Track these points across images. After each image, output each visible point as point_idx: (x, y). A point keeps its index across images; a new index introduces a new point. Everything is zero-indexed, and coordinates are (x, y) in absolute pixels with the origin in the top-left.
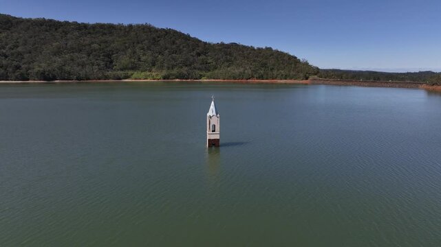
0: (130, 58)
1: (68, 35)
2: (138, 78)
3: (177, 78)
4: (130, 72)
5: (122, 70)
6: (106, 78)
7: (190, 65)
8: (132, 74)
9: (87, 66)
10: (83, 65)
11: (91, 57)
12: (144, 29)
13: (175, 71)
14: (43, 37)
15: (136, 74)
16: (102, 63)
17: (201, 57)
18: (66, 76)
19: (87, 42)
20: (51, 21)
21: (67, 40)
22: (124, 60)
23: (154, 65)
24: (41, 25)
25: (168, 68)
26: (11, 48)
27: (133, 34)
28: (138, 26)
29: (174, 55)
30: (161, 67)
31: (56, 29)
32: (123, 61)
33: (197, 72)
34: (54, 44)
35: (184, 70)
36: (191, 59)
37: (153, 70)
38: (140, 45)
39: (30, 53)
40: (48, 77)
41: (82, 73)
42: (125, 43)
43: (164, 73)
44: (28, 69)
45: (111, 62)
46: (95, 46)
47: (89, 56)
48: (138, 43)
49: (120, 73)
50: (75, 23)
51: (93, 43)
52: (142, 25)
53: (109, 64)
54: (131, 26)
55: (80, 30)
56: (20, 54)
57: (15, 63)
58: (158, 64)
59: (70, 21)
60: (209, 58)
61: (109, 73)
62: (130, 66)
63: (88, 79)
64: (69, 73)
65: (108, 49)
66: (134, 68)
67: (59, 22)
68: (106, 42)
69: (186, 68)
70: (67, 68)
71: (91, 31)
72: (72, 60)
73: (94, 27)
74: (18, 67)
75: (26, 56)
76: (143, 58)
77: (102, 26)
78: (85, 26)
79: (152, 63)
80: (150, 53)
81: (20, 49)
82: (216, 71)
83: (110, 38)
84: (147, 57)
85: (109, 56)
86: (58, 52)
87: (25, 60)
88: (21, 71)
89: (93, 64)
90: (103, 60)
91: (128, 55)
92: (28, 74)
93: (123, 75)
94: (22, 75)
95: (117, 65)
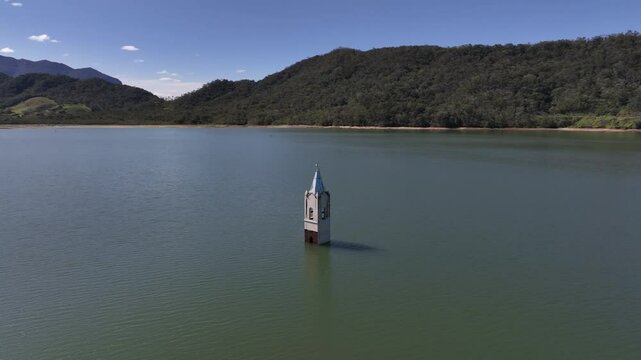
0: (582, 93)
1: (495, 65)
2: (590, 126)
4: (574, 117)
5: (563, 112)
6: (533, 124)
8: (579, 120)
9: (508, 108)
10: (502, 106)
11: (519, 93)
12: (622, 42)
14: (463, 69)
15: (585, 119)
16: (532, 102)
18: (474, 120)
19: (518, 72)
20: (478, 47)
21: (491, 71)
23: (624, 102)
24: (465, 54)
26: (425, 88)
27: (596, 52)
28: (612, 39)
30: (639, 108)
31: (482, 57)
32: (567, 99)
34: (473, 78)
37: (622, 111)
38: (606, 70)
39: (443, 91)
40: (451, 123)
41: (498, 118)
42: (580, 69)
44: (432, 112)
45: (549, 100)
46: (529, 76)
47: (516, 92)
48: (604, 67)
49: (561, 118)
50: (510, 46)
51: (526, 73)
52: (621, 36)
53: (545, 101)
54: (598, 41)
55: (514, 54)
56: (432, 94)
57: (420, 105)
58: (633, 101)
59: (503, 44)
61: (541, 117)
62: (579, 106)
63: (506, 126)
64: (480, 118)
65: (549, 80)
66: (585, 110)
67: (488, 48)
68: (548, 70)
70: (480, 110)
71: (530, 55)
72: (490, 99)
73: (536, 49)
74: (421, 110)
75: (437, 95)
76: (606, 92)
77: (548, 46)
78: (523, 48)
79: (621, 100)
80: (622, 84)
81: (431, 88)
83: (557, 63)
84: (618, 88)
85: (546, 91)
86: (474, 91)
87: (433, 102)
88: (424, 115)
89: (518, 105)
90: (535, 98)
91: (579, 88)
92: (430, 119)
93: (561, 121)
94: (423, 119)
95: (557, 104)
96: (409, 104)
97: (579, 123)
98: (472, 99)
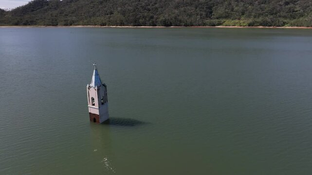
0: (225, 9)
2: (230, 25)
3: (261, 25)
4: (222, 20)
5: (217, 18)
6: (204, 24)
7: (276, 13)
8: (224, 22)
9: (193, 16)
10: (190, 16)
11: (198, 9)
13: (260, 19)
15: (227, 22)
16: (204, 13)
17: (289, 6)
18: (177, 23)
22: (220, 10)
23: (243, 14)
25: (255, 17)
26: (153, 5)
29: (263, 5)
30: (249, 16)
32: (219, 12)
33: (282, 20)
35: (268, 19)
36: (278, 9)
37: (242, 18)
39: (162, 8)
40: (167, 24)
41: (189, 21)
43: (250, 21)
44: (157, 18)
45: (211, 12)
47: (196, 8)
49: (216, 21)
53: (209, 14)
56: (157, 9)
57: (151, 15)
58: (247, 13)
60: (297, 6)
61: (208, 21)
62: (224, 15)
63: (192, 25)
64: (180, 21)
65: (211, 2)
66: (227, 17)
69: (272, 17)
70: (180, 18)
72: (185, 12)
74: (152, 17)
75: (159, 9)
76: (236, 8)
79: (242, 13)
80: (242, 5)
81: (157, 5)
82: (301, 19)
84: (239, 8)
85: (210, 8)
86: (177, 7)
87: (158, 13)
88: (153, 20)
89: (197, 15)
90: (205, 11)
91: (224, 6)
92: (156, 22)
93: (217, 23)
94: (153, 22)
95: (215, 14)
96: (146, 14)
97: (224, 24)
98: (176, 11)
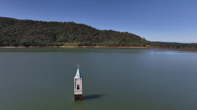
0: (64, 37)
1: (38, 27)
2: (67, 46)
3: (84, 45)
4: (63, 43)
5: (60, 42)
6: (53, 45)
7: (91, 40)
8: (64, 44)
9: (45, 40)
10: (43, 40)
11: (47, 36)
12: (71, 24)
13: (84, 43)
14: (27, 27)
15: (66, 44)
16: (51, 39)
17: (96, 36)
18: (35, 45)
19: (45, 30)
20: (31, 20)
21: (37, 29)
22: (61, 37)
23: (74, 40)
24: (27, 22)
25: (81, 41)
26: (13, 32)
27: (66, 26)
28: (68, 23)
29: (84, 35)
30: (78, 41)
31: (33, 24)
32: (61, 38)
33: (94, 43)
34: (31, 31)
35: (88, 42)
36: (91, 37)
37: (74, 42)
38: (69, 31)
39: (21, 34)
40: (26, 45)
41: (42, 43)
42: (62, 30)
43: (79, 43)
44: (18, 42)
45: (56, 38)
46: (49, 31)
48: (68, 30)
49: (60, 43)
50: (41, 22)
51: (48, 30)
52: (70, 22)
53: (55, 39)
54: (65, 23)
55: (43, 24)
56: (16, 35)
57: (13, 39)
58: (76, 39)
59: (39, 21)
60: (100, 37)
61: (54, 43)
62: (64, 40)
63: (45, 46)
64: (37, 43)
65: (55, 33)
66: (66, 41)
67: (34, 21)
68: (54, 30)
69: (89, 41)
70: (36, 41)
71: (48, 25)
72: (38, 37)
73: (49, 23)
74: (14, 41)
75: (19, 36)
76: (70, 37)
77: (53, 23)
78: (45, 23)
80: (73, 35)
81: (16, 33)
82: (102, 43)
83: (56, 28)
85: (55, 36)
86: (32, 34)
87: (18, 38)
88: (15, 42)
89: (47, 39)
90: (52, 38)
91: (63, 35)
92: (18, 44)
93: (60, 44)
94: (15, 44)
95: (58, 40)
96: (8, 38)
97: (65, 45)
98: (32, 37)
